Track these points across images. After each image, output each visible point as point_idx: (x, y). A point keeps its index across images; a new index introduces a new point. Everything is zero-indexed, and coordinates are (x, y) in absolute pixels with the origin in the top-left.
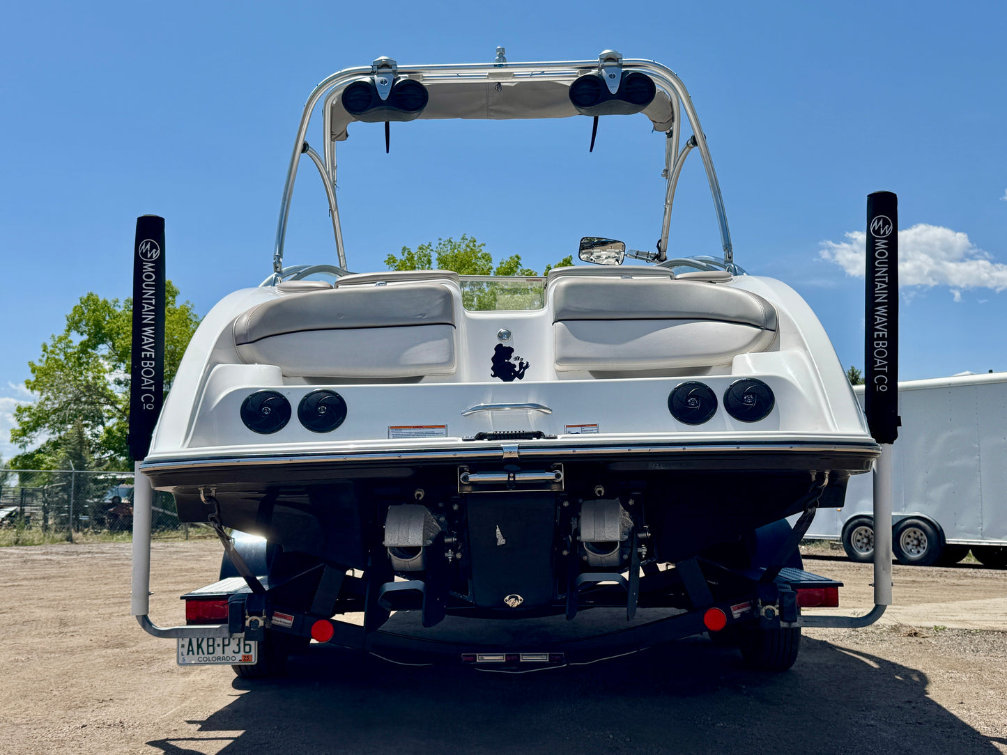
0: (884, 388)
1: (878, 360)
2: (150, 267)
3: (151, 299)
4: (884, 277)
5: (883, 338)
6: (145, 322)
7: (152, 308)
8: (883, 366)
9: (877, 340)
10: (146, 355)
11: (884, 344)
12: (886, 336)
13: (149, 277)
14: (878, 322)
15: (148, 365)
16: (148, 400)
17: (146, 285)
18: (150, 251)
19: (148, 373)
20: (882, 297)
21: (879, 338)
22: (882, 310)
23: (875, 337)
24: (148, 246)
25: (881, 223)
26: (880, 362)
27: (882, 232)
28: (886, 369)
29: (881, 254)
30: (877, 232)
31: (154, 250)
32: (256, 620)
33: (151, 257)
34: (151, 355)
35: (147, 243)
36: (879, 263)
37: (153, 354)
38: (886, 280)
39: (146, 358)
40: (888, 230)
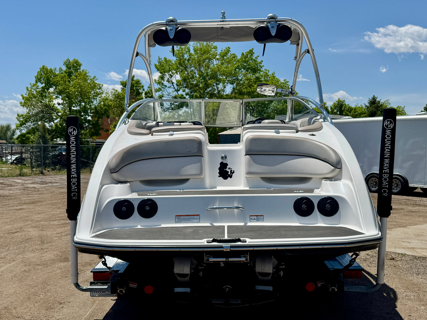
0: (386, 194)
1: (384, 182)
2: (73, 139)
3: (74, 152)
4: (389, 146)
5: (387, 173)
6: (72, 162)
7: (75, 156)
8: (386, 185)
9: (384, 173)
10: (73, 176)
11: (387, 176)
12: (388, 172)
13: (73, 143)
14: (385, 166)
15: (74, 180)
16: (74, 195)
17: (72, 146)
18: (73, 132)
19: (74, 184)
20: (387, 155)
21: (385, 173)
22: (387, 161)
23: (384, 172)
24: (72, 130)
25: (389, 122)
26: (385, 183)
27: (389, 127)
28: (387, 186)
29: (388, 136)
30: (387, 126)
31: (75, 131)
32: (122, 290)
33: (74, 134)
34: (75, 176)
35: (71, 128)
36: (387, 140)
37: (76, 175)
38: (390, 148)
39: (73, 178)
40: (392, 126)
